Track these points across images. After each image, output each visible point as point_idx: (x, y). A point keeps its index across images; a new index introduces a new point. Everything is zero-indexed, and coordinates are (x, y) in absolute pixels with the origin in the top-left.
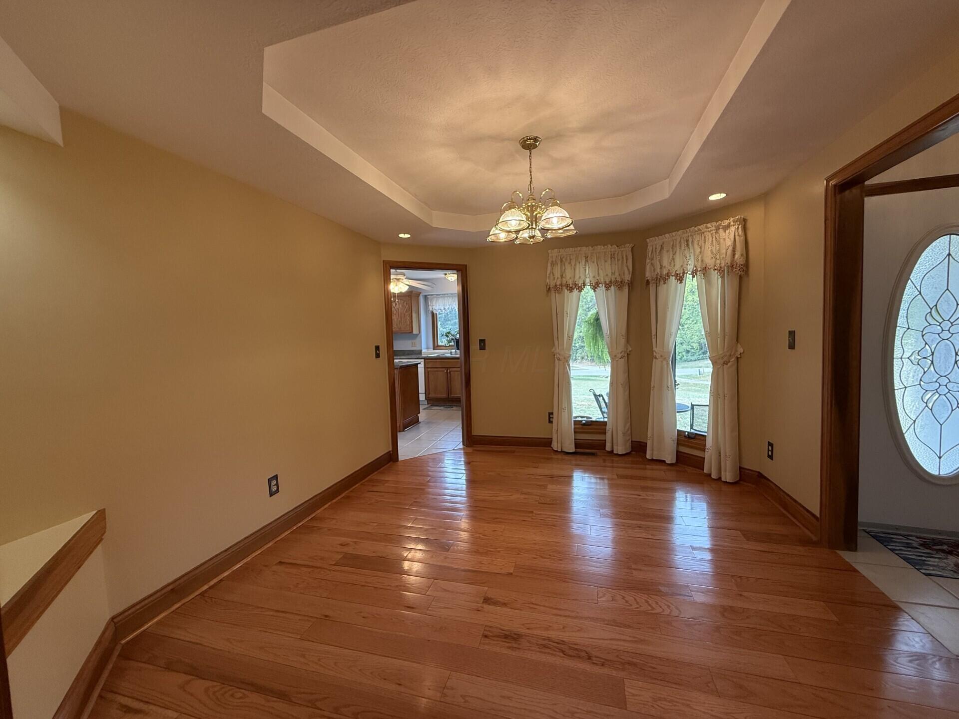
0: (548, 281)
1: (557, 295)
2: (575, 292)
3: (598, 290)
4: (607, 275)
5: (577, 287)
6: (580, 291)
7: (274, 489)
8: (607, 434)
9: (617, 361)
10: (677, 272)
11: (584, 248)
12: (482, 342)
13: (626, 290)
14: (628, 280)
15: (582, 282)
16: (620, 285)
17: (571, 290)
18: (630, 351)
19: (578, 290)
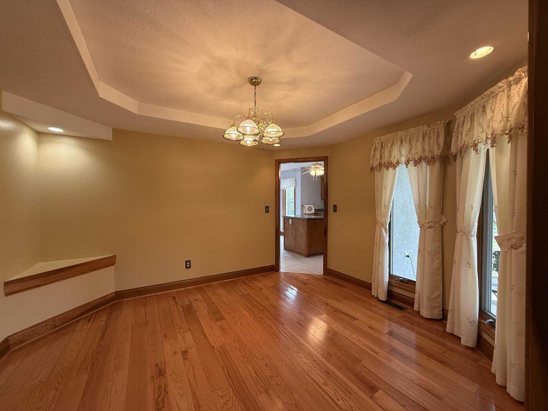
0: (371, 162)
1: (378, 172)
2: (391, 170)
3: (409, 166)
4: (417, 153)
5: (392, 165)
6: (394, 169)
7: (188, 266)
8: (416, 293)
9: (425, 230)
10: (475, 143)
11: (399, 133)
12: (335, 206)
13: (437, 164)
14: (437, 156)
15: (396, 161)
16: (430, 161)
17: (388, 168)
18: (444, 223)
19: (392, 168)
